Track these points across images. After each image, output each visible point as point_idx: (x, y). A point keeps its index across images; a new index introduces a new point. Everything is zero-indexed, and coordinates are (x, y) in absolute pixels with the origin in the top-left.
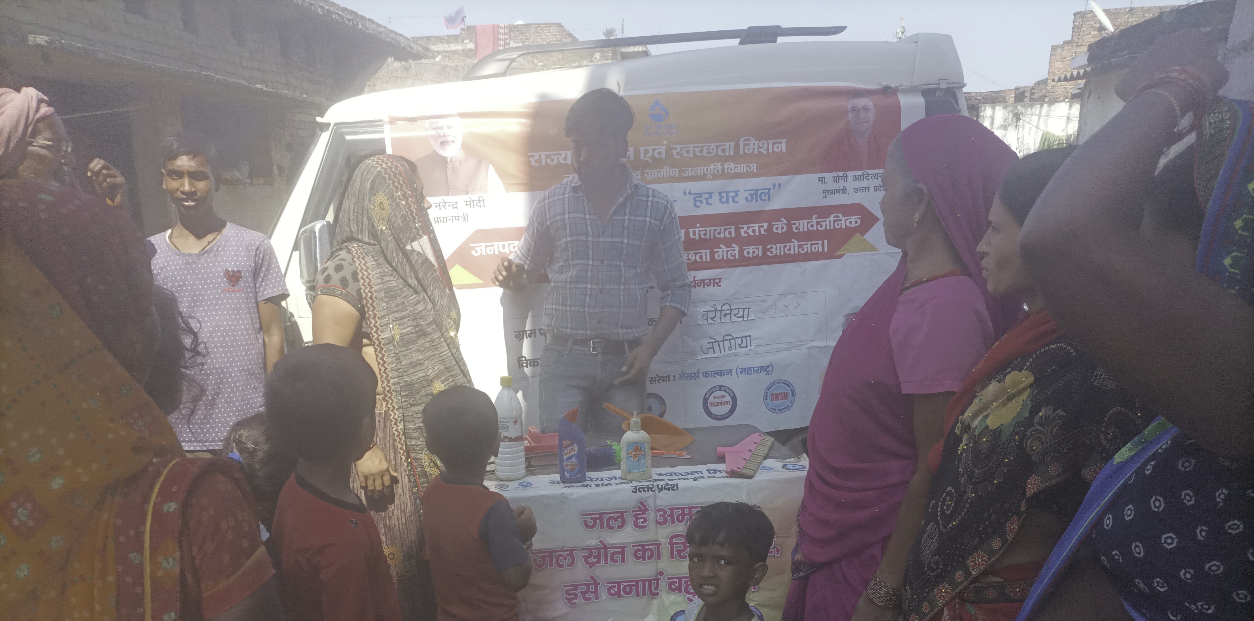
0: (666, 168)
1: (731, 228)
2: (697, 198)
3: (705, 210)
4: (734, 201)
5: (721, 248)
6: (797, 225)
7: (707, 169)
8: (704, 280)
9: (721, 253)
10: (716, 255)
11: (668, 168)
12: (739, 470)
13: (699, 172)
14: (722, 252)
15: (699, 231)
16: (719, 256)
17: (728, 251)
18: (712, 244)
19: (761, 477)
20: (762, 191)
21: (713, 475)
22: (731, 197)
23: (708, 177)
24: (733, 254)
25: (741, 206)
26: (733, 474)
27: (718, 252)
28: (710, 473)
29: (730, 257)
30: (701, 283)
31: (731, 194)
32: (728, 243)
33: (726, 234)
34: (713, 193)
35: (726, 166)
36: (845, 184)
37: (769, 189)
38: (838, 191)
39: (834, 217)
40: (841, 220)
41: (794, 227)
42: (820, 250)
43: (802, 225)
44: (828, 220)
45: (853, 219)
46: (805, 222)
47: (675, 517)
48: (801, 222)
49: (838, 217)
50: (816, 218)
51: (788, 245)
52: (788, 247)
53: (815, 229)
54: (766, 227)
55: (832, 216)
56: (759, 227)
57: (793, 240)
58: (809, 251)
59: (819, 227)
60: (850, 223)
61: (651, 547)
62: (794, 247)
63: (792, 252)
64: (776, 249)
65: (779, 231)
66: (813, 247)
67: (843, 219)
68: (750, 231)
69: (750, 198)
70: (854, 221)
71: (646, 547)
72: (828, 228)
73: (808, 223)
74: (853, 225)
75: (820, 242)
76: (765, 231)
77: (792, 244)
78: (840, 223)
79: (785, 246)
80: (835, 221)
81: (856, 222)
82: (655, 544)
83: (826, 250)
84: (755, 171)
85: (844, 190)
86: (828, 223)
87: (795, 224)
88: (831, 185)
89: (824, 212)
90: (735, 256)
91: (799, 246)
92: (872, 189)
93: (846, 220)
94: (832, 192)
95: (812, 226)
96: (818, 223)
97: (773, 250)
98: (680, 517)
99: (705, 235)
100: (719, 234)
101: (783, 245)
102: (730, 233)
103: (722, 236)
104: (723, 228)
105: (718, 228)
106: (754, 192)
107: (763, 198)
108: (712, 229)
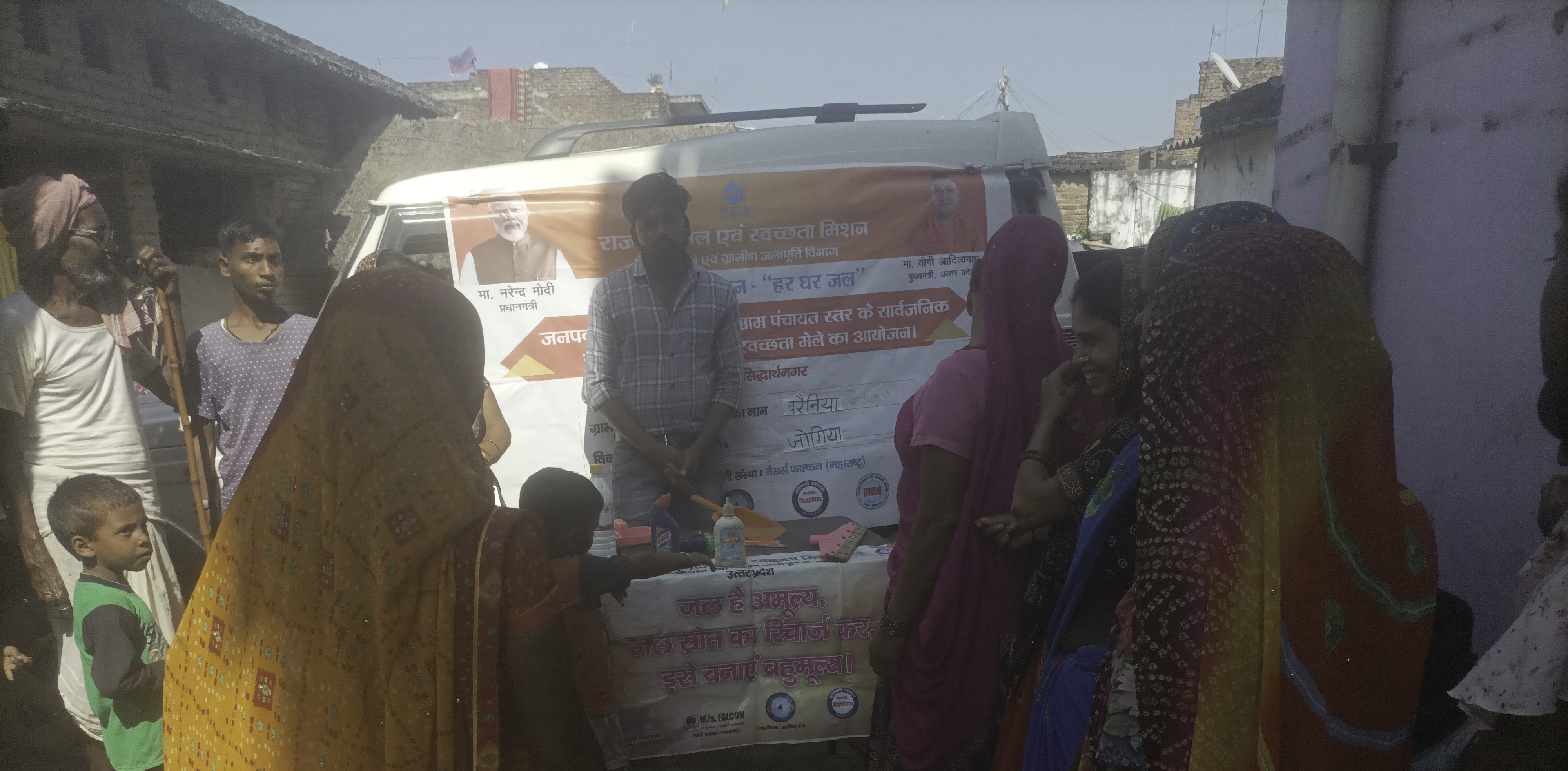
0: (744, 252)
1: (814, 315)
2: (777, 284)
3: (785, 296)
4: (816, 287)
5: (805, 335)
6: (884, 310)
7: (787, 253)
8: (788, 369)
9: (805, 341)
10: (800, 342)
11: (746, 252)
12: (833, 554)
13: (778, 256)
14: (806, 339)
15: (781, 317)
16: (803, 343)
17: (812, 339)
18: (796, 331)
19: (855, 561)
20: (845, 276)
21: (807, 560)
22: (813, 282)
23: (788, 261)
24: (818, 342)
25: (823, 291)
26: (828, 558)
27: (802, 339)
28: (805, 559)
29: (815, 345)
30: (785, 372)
31: (812, 279)
32: (812, 330)
33: (810, 320)
34: (793, 278)
35: (806, 250)
36: (932, 268)
37: (852, 274)
38: (924, 275)
39: (922, 302)
40: (928, 305)
41: (880, 313)
42: (909, 337)
43: (888, 311)
44: (915, 305)
45: (941, 304)
46: (892, 307)
47: (771, 601)
48: (888, 307)
49: (926, 302)
50: (903, 303)
51: (875, 331)
52: (876, 334)
53: (902, 314)
54: (851, 313)
55: (919, 301)
56: (844, 313)
57: (880, 327)
58: (898, 338)
59: (906, 312)
60: (939, 308)
61: (747, 631)
62: (881, 333)
63: (879, 338)
64: (863, 336)
65: (866, 317)
66: (901, 333)
67: (931, 304)
68: (835, 317)
69: (832, 283)
70: (943, 306)
71: (743, 632)
72: (916, 314)
73: (895, 309)
74: (942, 311)
75: (908, 328)
76: (850, 317)
77: (879, 331)
78: (928, 308)
79: (872, 333)
80: (922, 306)
81: (945, 307)
82: (750, 629)
83: (915, 336)
84: (837, 254)
85: (931, 274)
86: (915, 308)
87: (881, 310)
88: (917, 269)
89: (911, 296)
90: (820, 343)
91: (887, 333)
92: (959, 273)
93: (934, 305)
94: (919, 276)
95: (899, 311)
96: (905, 309)
97: (860, 337)
98: (776, 602)
99: (787, 321)
100: (802, 320)
101: (869, 332)
102: (813, 320)
103: (805, 322)
104: (805, 315)
105: (801, 315)
106: (837, 277)
107: (847, 283)
108: (794, 315)
